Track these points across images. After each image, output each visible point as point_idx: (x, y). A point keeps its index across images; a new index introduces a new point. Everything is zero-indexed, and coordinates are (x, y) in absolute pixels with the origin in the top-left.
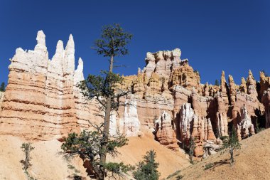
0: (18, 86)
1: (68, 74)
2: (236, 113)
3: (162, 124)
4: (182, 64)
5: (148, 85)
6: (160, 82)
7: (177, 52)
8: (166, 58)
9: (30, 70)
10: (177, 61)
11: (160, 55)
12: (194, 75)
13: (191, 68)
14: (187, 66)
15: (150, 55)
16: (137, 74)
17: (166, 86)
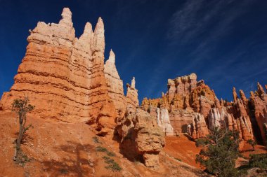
0: (37, 58)
1: (97, 51)
2: (258, 115)
3: (196, 126)
4: (198, 84)
5: (172, 103)
6: (182, 101)
7: (193, 76)
8: (184, 82)
9: (52, 42)
10: (194, 83)
11: (179, 80)
12: (210, 91)
13: (207, 86)
14: (204, 85)
15: (170, 81)
16: (162, 97)
17: (188, 104)
